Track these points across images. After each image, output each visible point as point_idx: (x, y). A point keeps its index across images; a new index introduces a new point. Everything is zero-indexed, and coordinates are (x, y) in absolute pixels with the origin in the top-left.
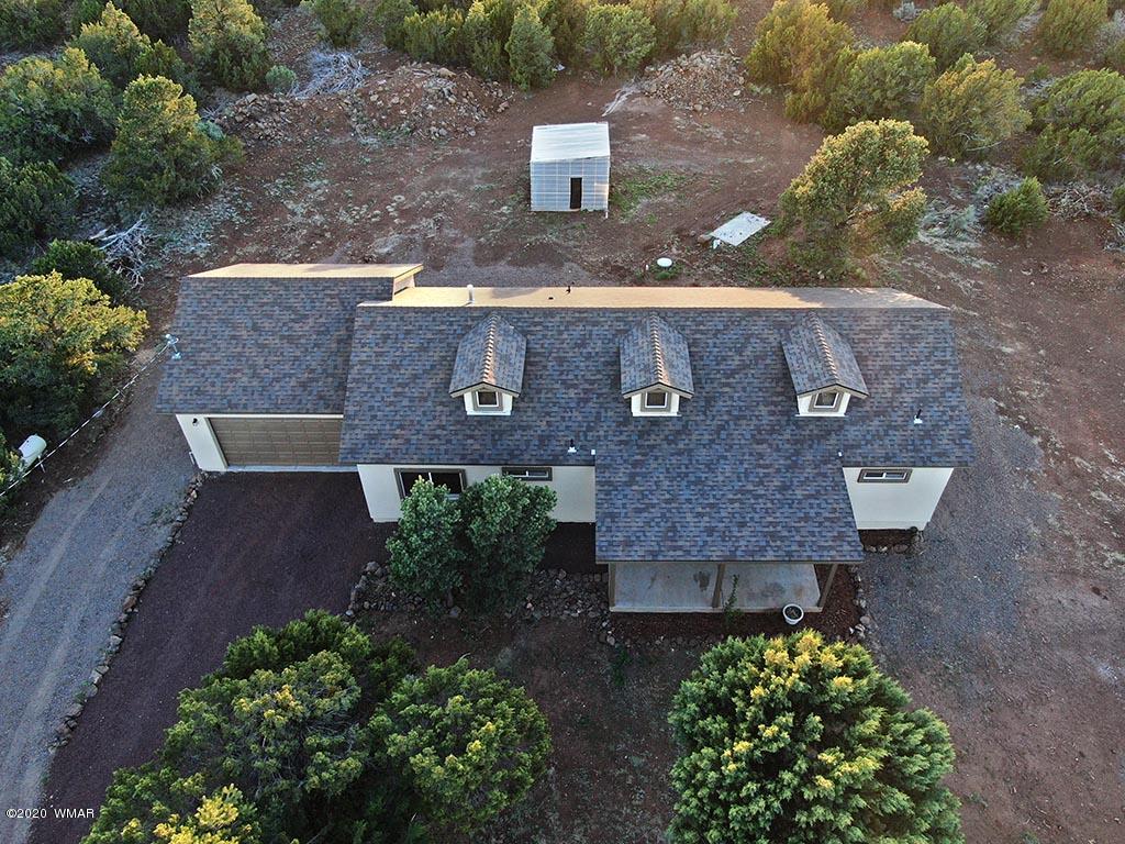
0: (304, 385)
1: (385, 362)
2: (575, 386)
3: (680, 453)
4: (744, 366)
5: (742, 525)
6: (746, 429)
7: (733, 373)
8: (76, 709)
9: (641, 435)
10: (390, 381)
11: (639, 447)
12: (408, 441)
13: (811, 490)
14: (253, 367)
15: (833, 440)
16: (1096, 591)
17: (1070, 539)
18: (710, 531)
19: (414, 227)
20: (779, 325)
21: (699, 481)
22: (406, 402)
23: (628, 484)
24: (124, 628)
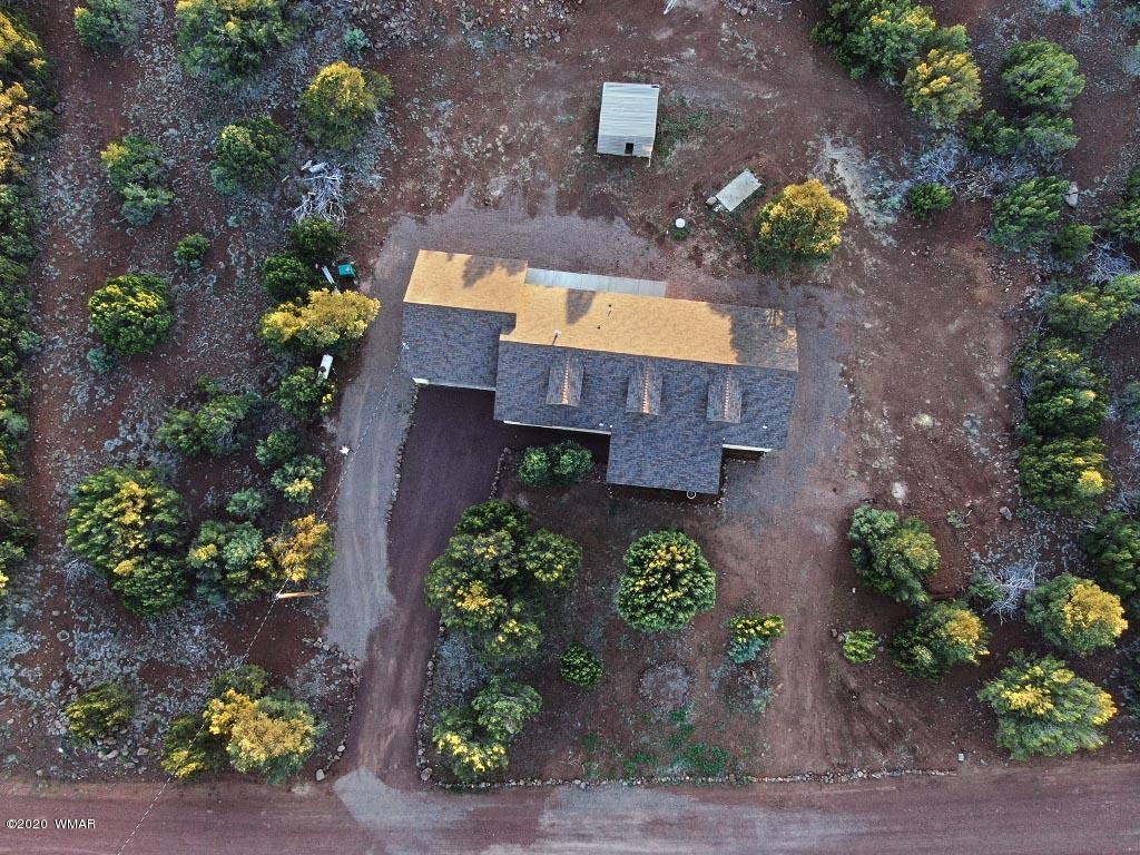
0: (473, 370)
1: (515, 372)
2: (606, 393)
3: (650, 431)
4: (689, 392)
5: (671, 472)
6: (683, 422)
7: (682, 395)
8: (390, 507)
9: (635, 420)
10: (517, 382)
11: (632, 426)
12: (526, 412)
13: (705, 457)
14: (447, 357)
15: (723, 432)
16: (835, 490)
17: (836, 461)
18: (656, 473)
19: (516, 167)
20: (710, 372)
21: (656, 448)
22: (524, 394)
23: (625, 446)
24: (400, 470)
